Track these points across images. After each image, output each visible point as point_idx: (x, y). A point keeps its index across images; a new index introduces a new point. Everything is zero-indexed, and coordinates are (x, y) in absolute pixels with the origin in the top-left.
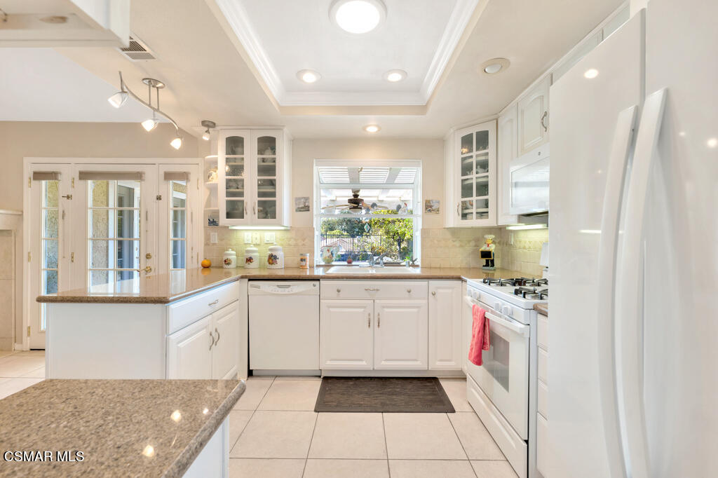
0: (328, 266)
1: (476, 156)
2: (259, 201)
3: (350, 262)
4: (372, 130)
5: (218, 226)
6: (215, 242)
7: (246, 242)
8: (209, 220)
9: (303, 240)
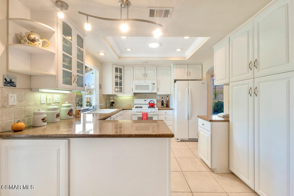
1: (119, 74)
2: (77, 75)
4: (102, 54)
5: (16, 87)
6: (14, 104)
7: (42, 103)
8: (5, 79)
9: (72, 100)
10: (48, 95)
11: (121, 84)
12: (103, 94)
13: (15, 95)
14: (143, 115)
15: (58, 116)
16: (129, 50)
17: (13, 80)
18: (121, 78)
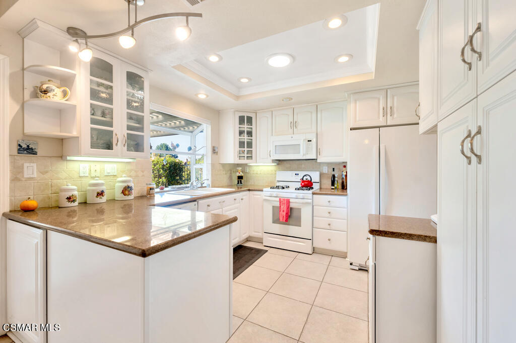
0: (162, 192)
1: (245, 127)
2: (127, 134)
3: (162, 189)
4: (202, 96)
5: (36, 154)
6: (32, 176)
7: (82, 175)
8: (20, 145)
9: (143, 172)
10: (93, 164)
11: (250, 145)
12: (222, 163)
13: (35, 165)
14: (280, 203)
15: (100, 194)
16: (244, 80)
17: (31, 147)
18: (250, 133)
